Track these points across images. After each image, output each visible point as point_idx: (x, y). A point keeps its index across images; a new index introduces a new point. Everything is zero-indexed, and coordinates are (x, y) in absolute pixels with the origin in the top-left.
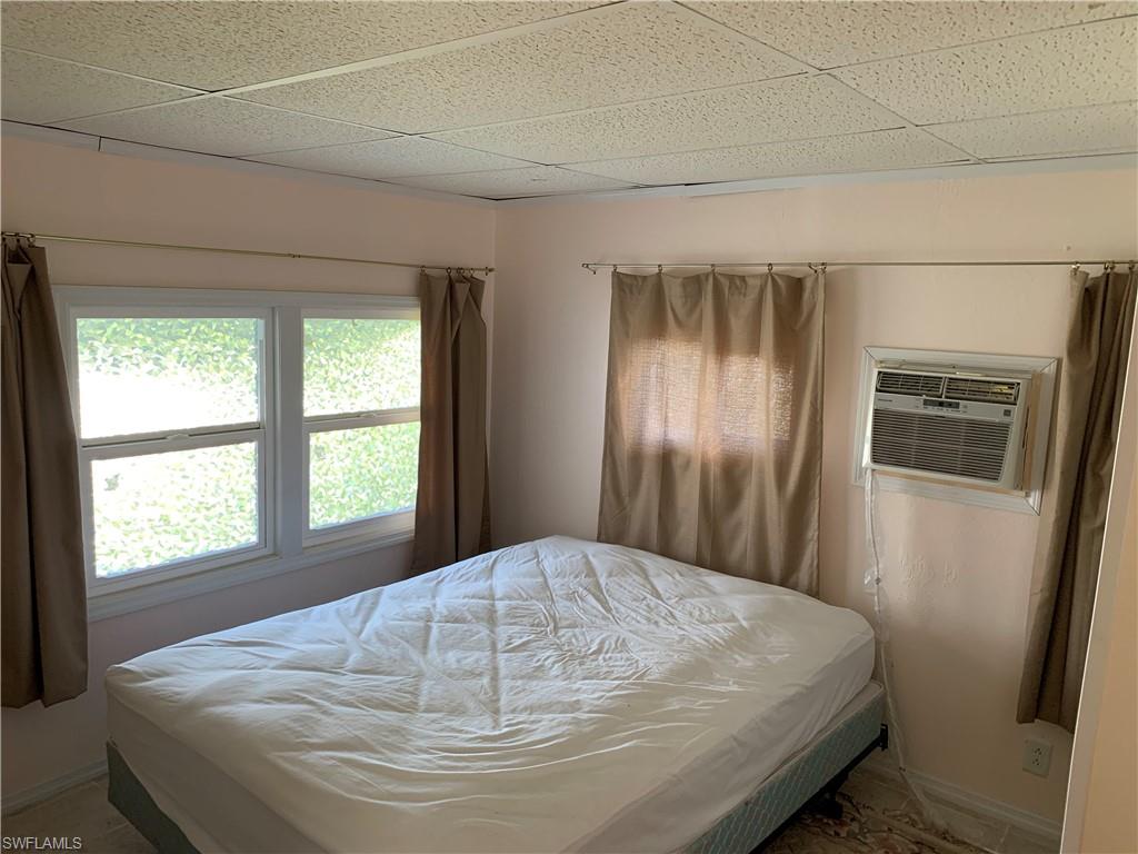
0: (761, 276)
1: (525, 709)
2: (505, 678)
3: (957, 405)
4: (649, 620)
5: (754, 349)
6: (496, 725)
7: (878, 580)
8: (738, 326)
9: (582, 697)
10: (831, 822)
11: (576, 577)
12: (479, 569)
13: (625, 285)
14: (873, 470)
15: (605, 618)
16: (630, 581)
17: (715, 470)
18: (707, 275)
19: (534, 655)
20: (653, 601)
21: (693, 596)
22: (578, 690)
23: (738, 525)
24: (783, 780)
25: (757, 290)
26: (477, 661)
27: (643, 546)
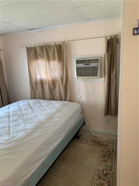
0: (54, 45)
1: (16, 132)
2: (11, 127)
3: (89, 64)
4: (41, 111)
5: (54, 59)
6: (9, 136)
7: (80, 97)
8: (51, 55)
9: (28, 127)
10: (78, 139)
11: (27, 106)
12: (6, 108)
13: (29, 50)
14: (77, 78)
15: (32, 112)
16: (37, 105)
17: (51, 83)
18: (44, 46)
19: (18, 122)
20: (42, 107)
21: (49, 105)
22: (27, 126)
23: (56, 92)
24: (69, 134)
25: (53, 48)
26: (5, 125)
27: (40, 98)
